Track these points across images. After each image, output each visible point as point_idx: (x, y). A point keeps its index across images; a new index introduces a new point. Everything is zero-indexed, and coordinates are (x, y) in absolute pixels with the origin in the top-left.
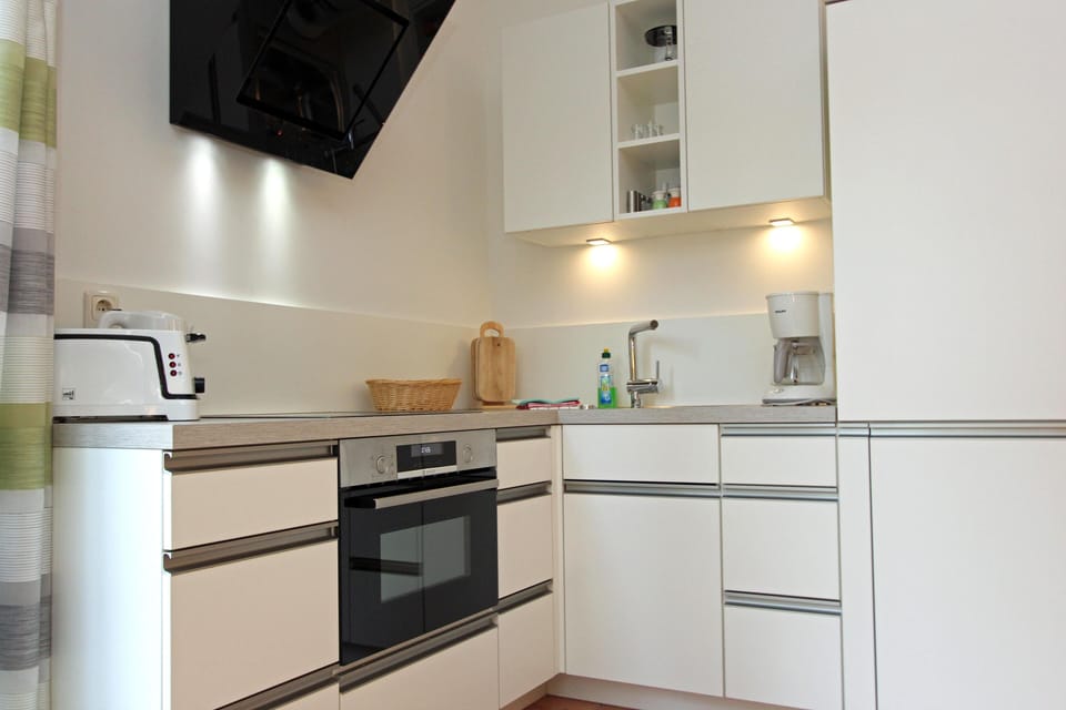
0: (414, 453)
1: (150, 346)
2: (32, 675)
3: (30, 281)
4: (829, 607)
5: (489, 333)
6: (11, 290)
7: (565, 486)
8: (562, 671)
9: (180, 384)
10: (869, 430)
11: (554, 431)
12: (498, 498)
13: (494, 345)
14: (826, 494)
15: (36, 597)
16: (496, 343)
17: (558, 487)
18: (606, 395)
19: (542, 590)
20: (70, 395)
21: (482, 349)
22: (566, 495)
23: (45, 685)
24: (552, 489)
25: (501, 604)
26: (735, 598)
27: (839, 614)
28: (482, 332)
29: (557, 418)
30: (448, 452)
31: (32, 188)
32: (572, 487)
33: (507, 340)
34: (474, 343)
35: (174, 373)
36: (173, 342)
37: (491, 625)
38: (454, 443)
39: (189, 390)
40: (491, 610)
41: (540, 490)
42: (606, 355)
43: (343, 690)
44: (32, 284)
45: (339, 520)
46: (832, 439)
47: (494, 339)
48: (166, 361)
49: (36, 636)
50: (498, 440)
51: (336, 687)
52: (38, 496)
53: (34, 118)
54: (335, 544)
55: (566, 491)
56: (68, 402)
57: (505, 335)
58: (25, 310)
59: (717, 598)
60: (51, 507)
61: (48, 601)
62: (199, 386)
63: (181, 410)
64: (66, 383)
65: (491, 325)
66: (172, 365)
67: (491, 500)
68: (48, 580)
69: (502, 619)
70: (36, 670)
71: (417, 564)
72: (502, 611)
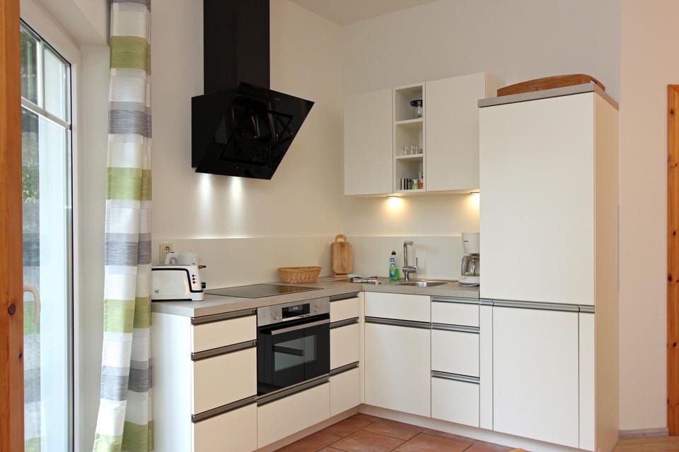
0: (290, 310)
1: (186, 272)
2: (146, 394)
3: (144, 252)
4: (475, 380)
5: (341, 240)
6: (138, 256)
7: (366, 319)
8: (363, 402)
9: (196, 287)
10: (493, 303)
11: (361, 294)
12: (331, 326)
13: (341, 246)
14: (475, 330)
15: (147, 367)
16: (342, 245)
17: (362, 320)
18: (393, 273)
19: (354, 366)
20: (157, 291)
21: (335, 248)
22: (367, 324)
23: (150, 398)
24: (359, 321)
25: (331, 373)
26: (436, 374)
27: (479, 384)
28: (336, 240)
29: (362, 288)
30: (306, 308)
31: (144, 218)
32: (369, 320)
33: (348, 244)
34: (332, 245)
35: (194, 282)
36: (193, 270)
37: (327, 381)
38: (309, 304)
39: (199, 289)
40: (327, 375)
41: (353, 321)
42: (394, 253)
43: (258, 406)
44: (145, 253)
45: (257, 339)
46: (478, 306)
47: (341, 243)
48: (191, 278)
49: (147, 381)
50: (331, 301)
51: (256, 404)
52: (147, 330)
53: (144, 192)
54: (255, 349)
55: (366, 322)
56: (156, 294)
57: (347, 241)
58: (143, 263)
59: (429, 374)
60: (151, 334)
61: (151, 368)
62: (204, 285)
63: (197, 297)
64: (156, 288)
65: (341, 236)
66: (194, 279)
67: (327, 328)
68: (151, 360)
69: (332, 379)
70: (147, 393)
71: (302, 351)
72: (331, 375)
